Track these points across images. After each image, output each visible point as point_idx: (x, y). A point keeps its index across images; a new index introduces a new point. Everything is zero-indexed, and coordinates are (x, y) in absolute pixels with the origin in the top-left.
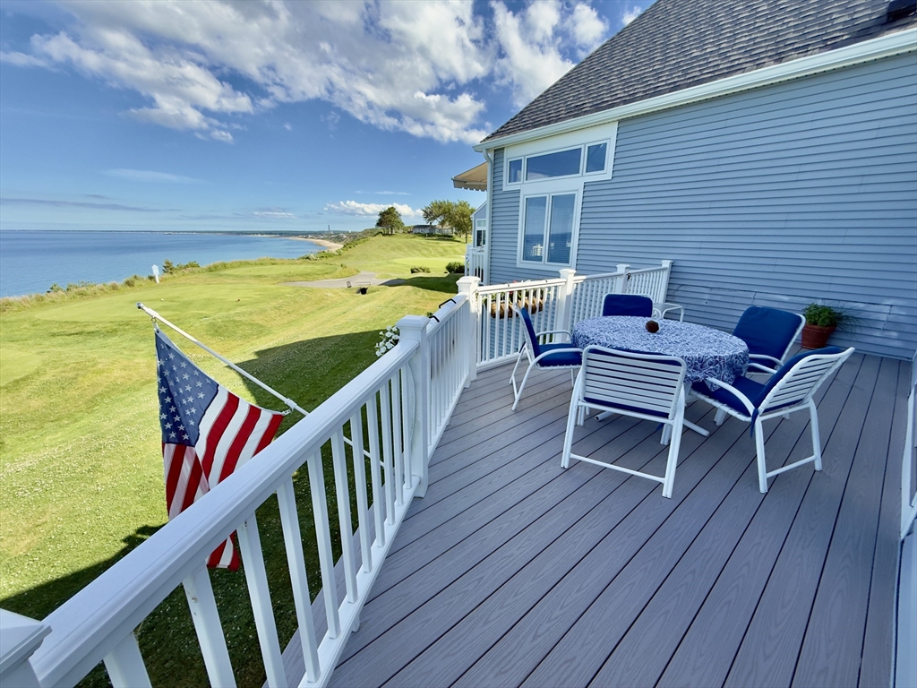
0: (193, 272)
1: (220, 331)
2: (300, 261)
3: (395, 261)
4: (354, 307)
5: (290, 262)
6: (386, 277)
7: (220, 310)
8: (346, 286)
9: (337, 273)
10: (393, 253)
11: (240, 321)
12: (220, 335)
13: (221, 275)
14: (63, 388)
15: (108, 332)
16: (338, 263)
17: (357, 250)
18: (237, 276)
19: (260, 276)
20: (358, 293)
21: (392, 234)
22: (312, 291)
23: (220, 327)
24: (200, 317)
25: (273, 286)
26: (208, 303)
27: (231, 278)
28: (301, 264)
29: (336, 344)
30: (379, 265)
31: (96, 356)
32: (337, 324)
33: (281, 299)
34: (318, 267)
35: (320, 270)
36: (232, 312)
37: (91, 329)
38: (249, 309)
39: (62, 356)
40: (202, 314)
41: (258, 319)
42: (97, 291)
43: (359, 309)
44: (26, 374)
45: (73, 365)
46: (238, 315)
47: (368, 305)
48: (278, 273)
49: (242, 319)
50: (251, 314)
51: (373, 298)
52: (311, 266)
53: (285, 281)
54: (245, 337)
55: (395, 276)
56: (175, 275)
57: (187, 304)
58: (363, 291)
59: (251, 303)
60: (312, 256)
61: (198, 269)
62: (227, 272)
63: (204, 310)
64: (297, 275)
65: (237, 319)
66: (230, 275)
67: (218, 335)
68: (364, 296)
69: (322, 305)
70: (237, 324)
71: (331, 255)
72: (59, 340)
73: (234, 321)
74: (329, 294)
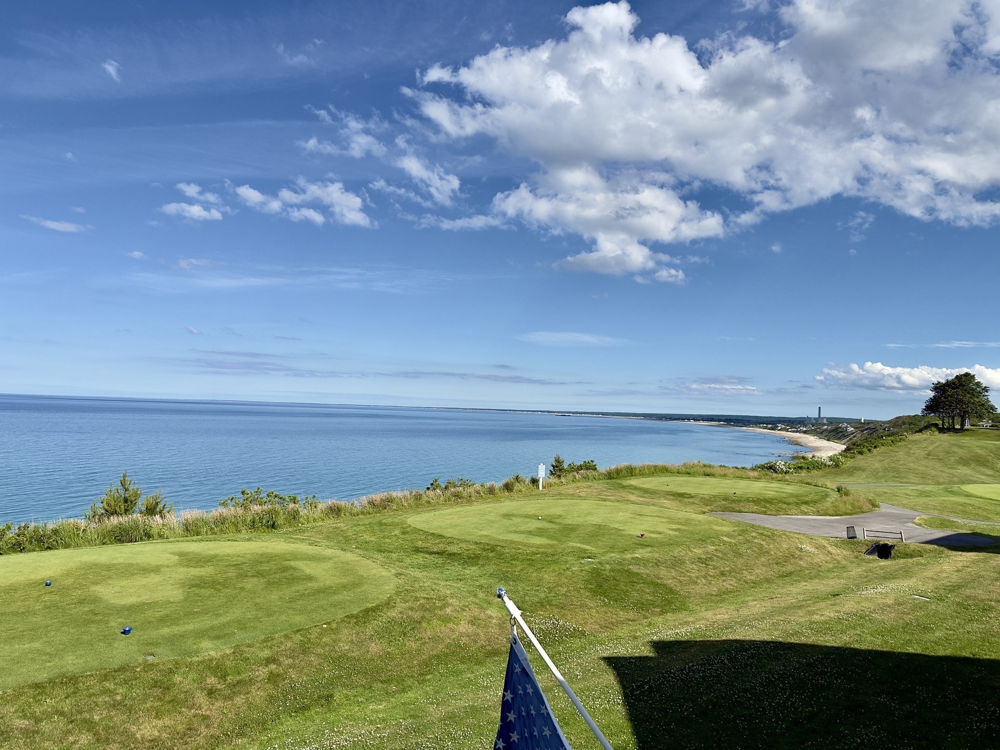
0: (586, 478)
1: (606, 586)
2: (756, 474)
3: (969, 488)
4: (858, 586)
5: (739, 473)
6: (943, 524)
7: (612, 548)
8: (844, 534)
9: (828, 504)
10: (964, 470)
11: (638, 574)
12: (604, 594)
13: (624, 487)
14: (405, 634)
15: (469, 558)
16: (831, 483)
17: (874, 460)
18: (646, 491)
19: (682, 495)
20: (870, 552)
21: (962, 430)
22: (771, 536)
23: (606, 580)
24: (583, 554)
25: (701, 517)
26: (598, 532)
27: (637, 492)
28: (757, 479)
29: (809, 665)
30: (927, 494)
31: (448, 592)
32: (816, 618)
33: (713, 544)
34: (790, 489)
35: (792, 495)
36: (628, 556)
37: (453, 549)
38: (656, 555)
39: (417, 585)
40: (585, 551)
41: (668, 577)
42: (473, 494)
43: (870, 592)
44: (378, 602)
45: (422, 601)
46: (636, 561)
47: (892, 585)
48: (714, 492)
49: (642, 570)
50: (657, 563)
51: (907, 573)
52: (775, 485)
53: (725, 509)
54: (642, 606)
55: (965, 525)
56: (563, 480)
57: (569, 530)
58: (883, 551)
59: (661, 544)
60: (781, 464)
61: (594, 473)
62: (634, 482)
63: (588, 543)
64: (748, 500)
65: (634, 569)
66: (636, 488)
67: (602, 594)
68: (883, 563)
69: (789, 568)
70: (633, 578)
71: (817, 465)
72: (420, 558)
73: (629, 573)
74: (807, 547)
